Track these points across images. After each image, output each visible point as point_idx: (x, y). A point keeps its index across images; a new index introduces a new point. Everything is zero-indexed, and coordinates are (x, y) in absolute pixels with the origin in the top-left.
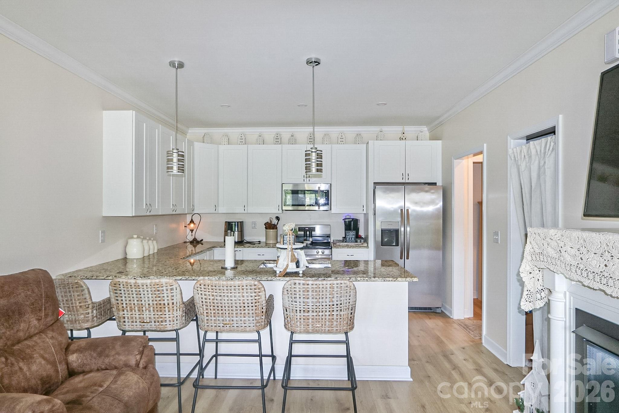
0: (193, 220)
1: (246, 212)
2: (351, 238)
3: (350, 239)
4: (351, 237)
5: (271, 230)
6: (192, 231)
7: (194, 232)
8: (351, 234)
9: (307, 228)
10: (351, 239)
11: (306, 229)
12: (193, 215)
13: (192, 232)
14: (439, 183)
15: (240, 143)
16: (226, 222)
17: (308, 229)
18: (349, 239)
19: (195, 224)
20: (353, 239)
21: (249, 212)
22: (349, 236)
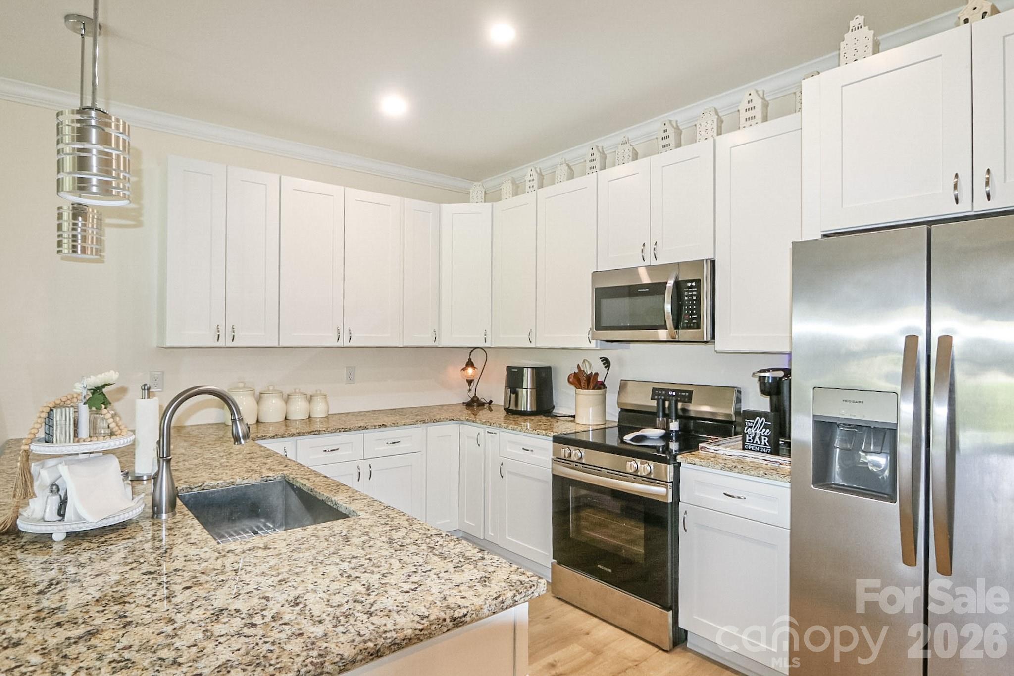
0: (472, 360)
1: (533, 346)
2: (757, 437)
3: (757, 439)
4: (758, 431)
6: (470, 382)
7: (473, 384)
8: (759, 423)
9: (673, 391)
10: (760, 439)
11: (670, 394)
12: (472, 351)
13: (470, 385)
15: (529, 190)
16: (507, 367)
17: (674, 393)
18: (754, 438)
19: (475, 368)
20: (765, 440)
22: (751, 427)
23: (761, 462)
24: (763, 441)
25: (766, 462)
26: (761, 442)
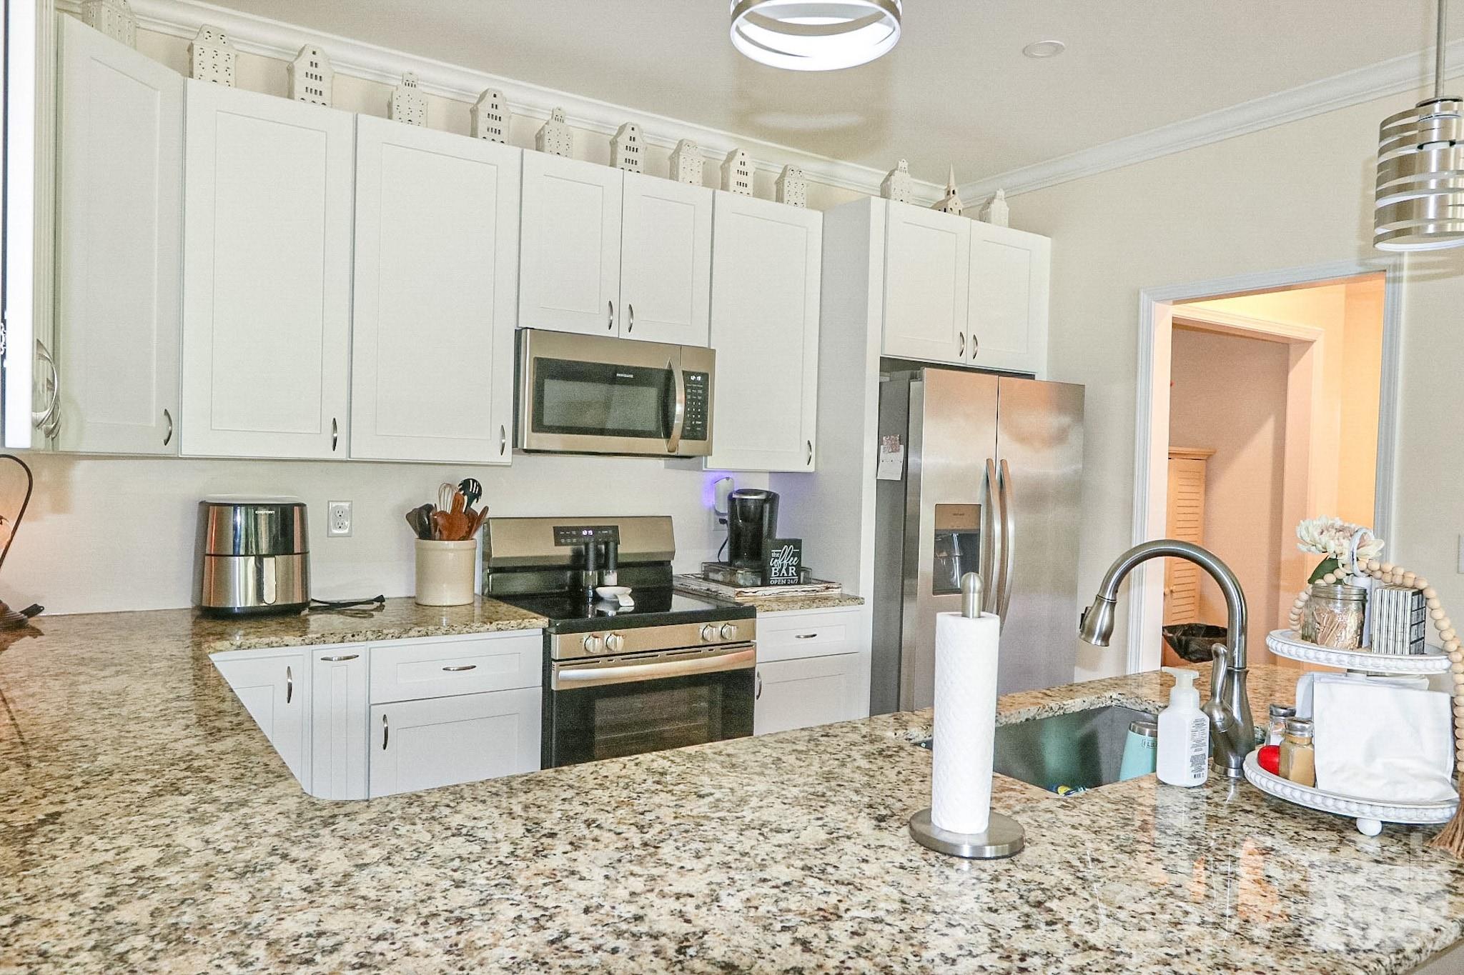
1: (340, 454)
2: (784, 568)
3: (784, 571)
4: (785, 562)
5: (451, 544)
8: (787, 552)
9: (588, 528)
10: (787, 570)
11: (585, 533)
14: (1042, 375)
15: (309, 97)
16: (201, 504)
17: (591, 532)
18: (780, 571)
20: (793, 571)
21: (354, 456)
22: (778, 558)
23: (800, 594)
24: (790, 571)
25: (804, 593)
26: (788, 573)
